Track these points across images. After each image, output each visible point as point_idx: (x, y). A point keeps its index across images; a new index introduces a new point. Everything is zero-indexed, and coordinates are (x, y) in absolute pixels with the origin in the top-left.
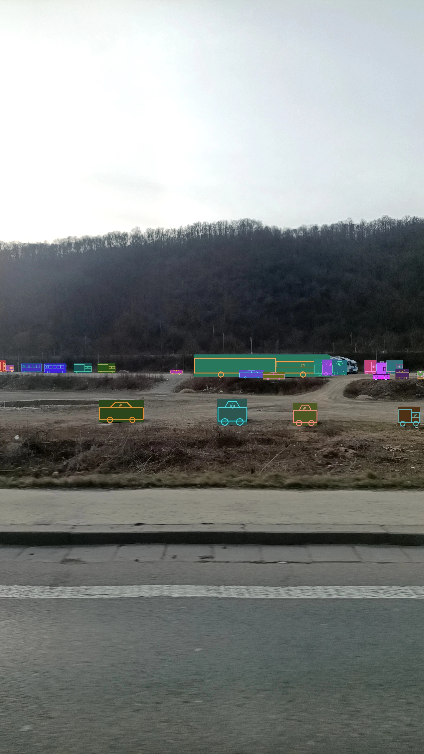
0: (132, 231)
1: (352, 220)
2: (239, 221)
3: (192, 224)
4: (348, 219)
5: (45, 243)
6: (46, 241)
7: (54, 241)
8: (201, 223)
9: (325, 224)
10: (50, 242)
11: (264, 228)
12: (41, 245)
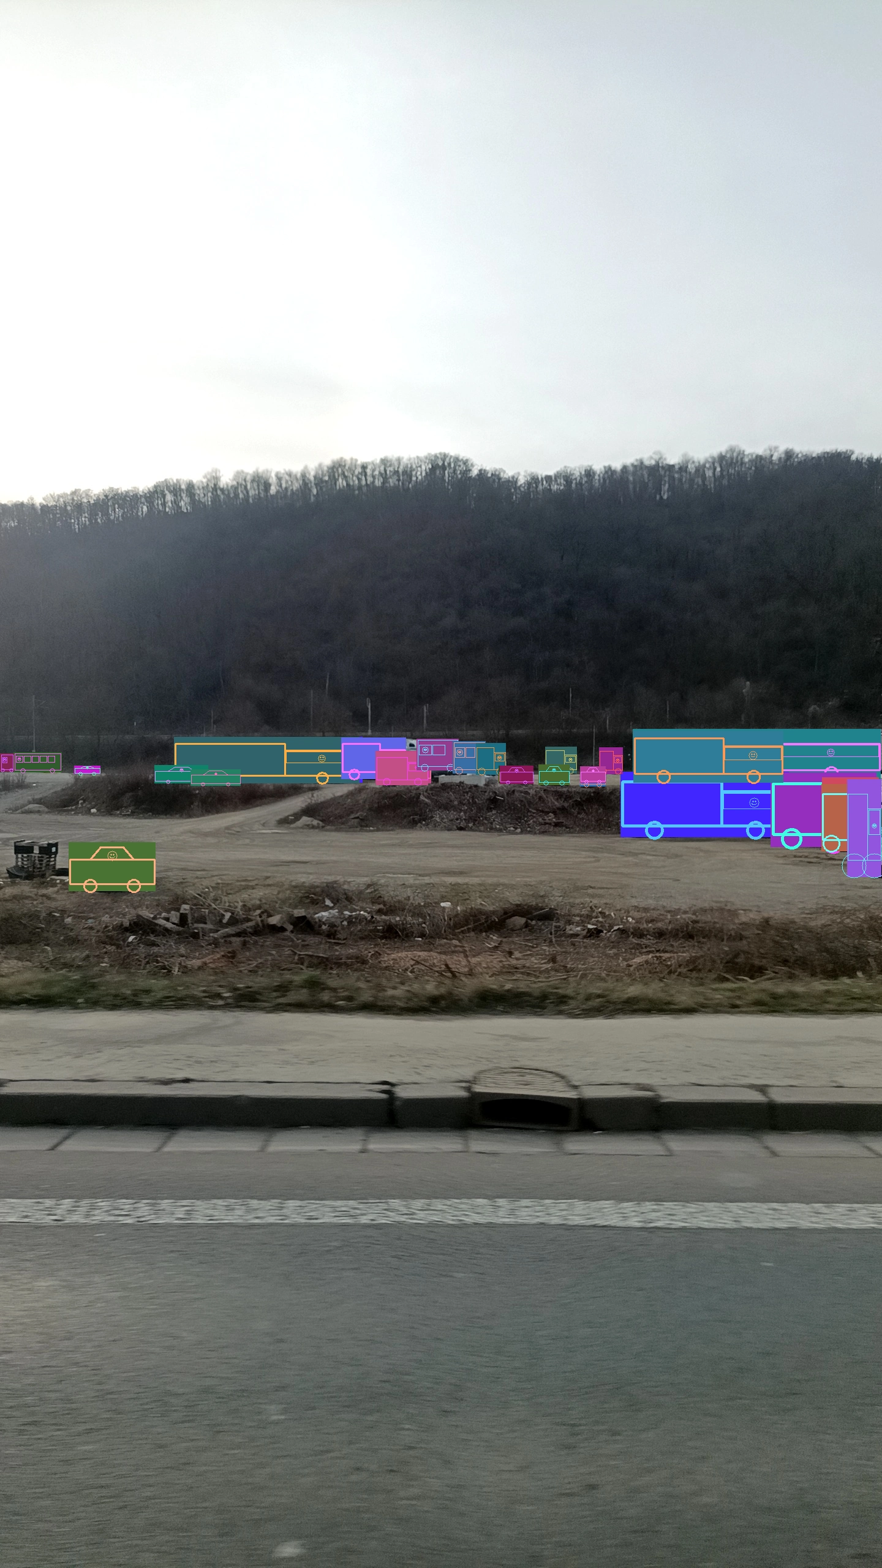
0: (205, 477)
1: (664, 457)
2: (426, 458)
3: (327, 462)
4: (654, 453)
5: (30, 502)
6: (32, 499)
7: (44, 499)
8: (345, 461)
9: (607, 464)
10: (38, 501)
11: (475, 472)
12: (20, 507)
